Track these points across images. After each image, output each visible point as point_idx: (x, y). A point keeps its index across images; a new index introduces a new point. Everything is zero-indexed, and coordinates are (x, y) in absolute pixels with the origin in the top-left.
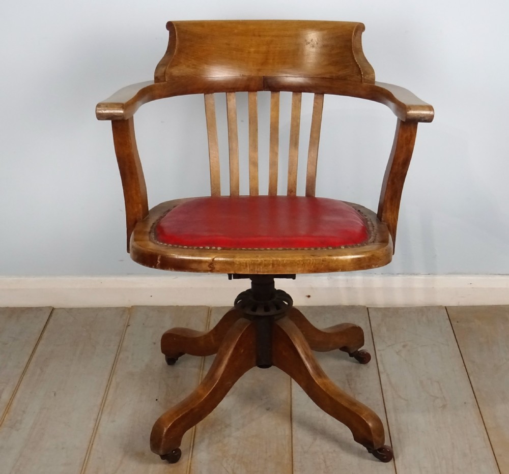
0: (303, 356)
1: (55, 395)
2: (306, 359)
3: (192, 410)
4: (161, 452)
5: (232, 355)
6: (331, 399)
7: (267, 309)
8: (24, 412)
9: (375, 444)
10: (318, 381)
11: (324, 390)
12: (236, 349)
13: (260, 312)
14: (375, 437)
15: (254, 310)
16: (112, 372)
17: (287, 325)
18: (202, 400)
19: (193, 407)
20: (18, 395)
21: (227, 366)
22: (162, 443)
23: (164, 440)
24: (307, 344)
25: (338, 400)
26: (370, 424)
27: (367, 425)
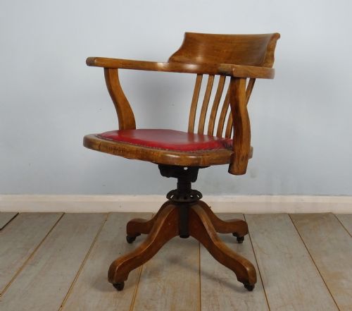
0: (207, 228)
1: (60, 250)
4: (114, 282)
6: (223, 254)
7: (185, 198)
8: (40, 258)
9: (250, 282)
10: (216, 243)
12: (165, 222)
13: (181, 200)
14: (251, 277)
15: (178, 198)
17: (198, 209)
20: (38, 250)
21: (159, 232)
22: (115, 276)
23: (116, 274)
24: (209, 220)
25: (228, 254)
26: (248, 269)
27: (246, 270)
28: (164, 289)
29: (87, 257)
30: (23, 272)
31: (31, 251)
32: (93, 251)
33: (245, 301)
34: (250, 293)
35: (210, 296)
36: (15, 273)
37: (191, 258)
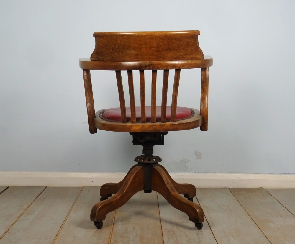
1: (48, 207)
2: (167, 183)
3: (112, 202)
4: (96, 220)
5: (132, 181)
8: (34, 211)
9: (199, 220)
10: (173, 193)
11: (176, 197)
12: (134, 178)
14: (200, 217)
16: (75, 201)
18: (117, 199)
19: (112, 201)
20: (31, 207)
22: (96, 215)
23: (97, 213)
26: (198, 211)
27: (196, 211)
28: (134, 228)
29: (71, 210)
30: (22, 218)
31: (25, 207)
32: (74, 207)
33: (196, 234)
34: (200, 230)
35: (169, 231)
36: (16, 219)
37: (153, 211)
